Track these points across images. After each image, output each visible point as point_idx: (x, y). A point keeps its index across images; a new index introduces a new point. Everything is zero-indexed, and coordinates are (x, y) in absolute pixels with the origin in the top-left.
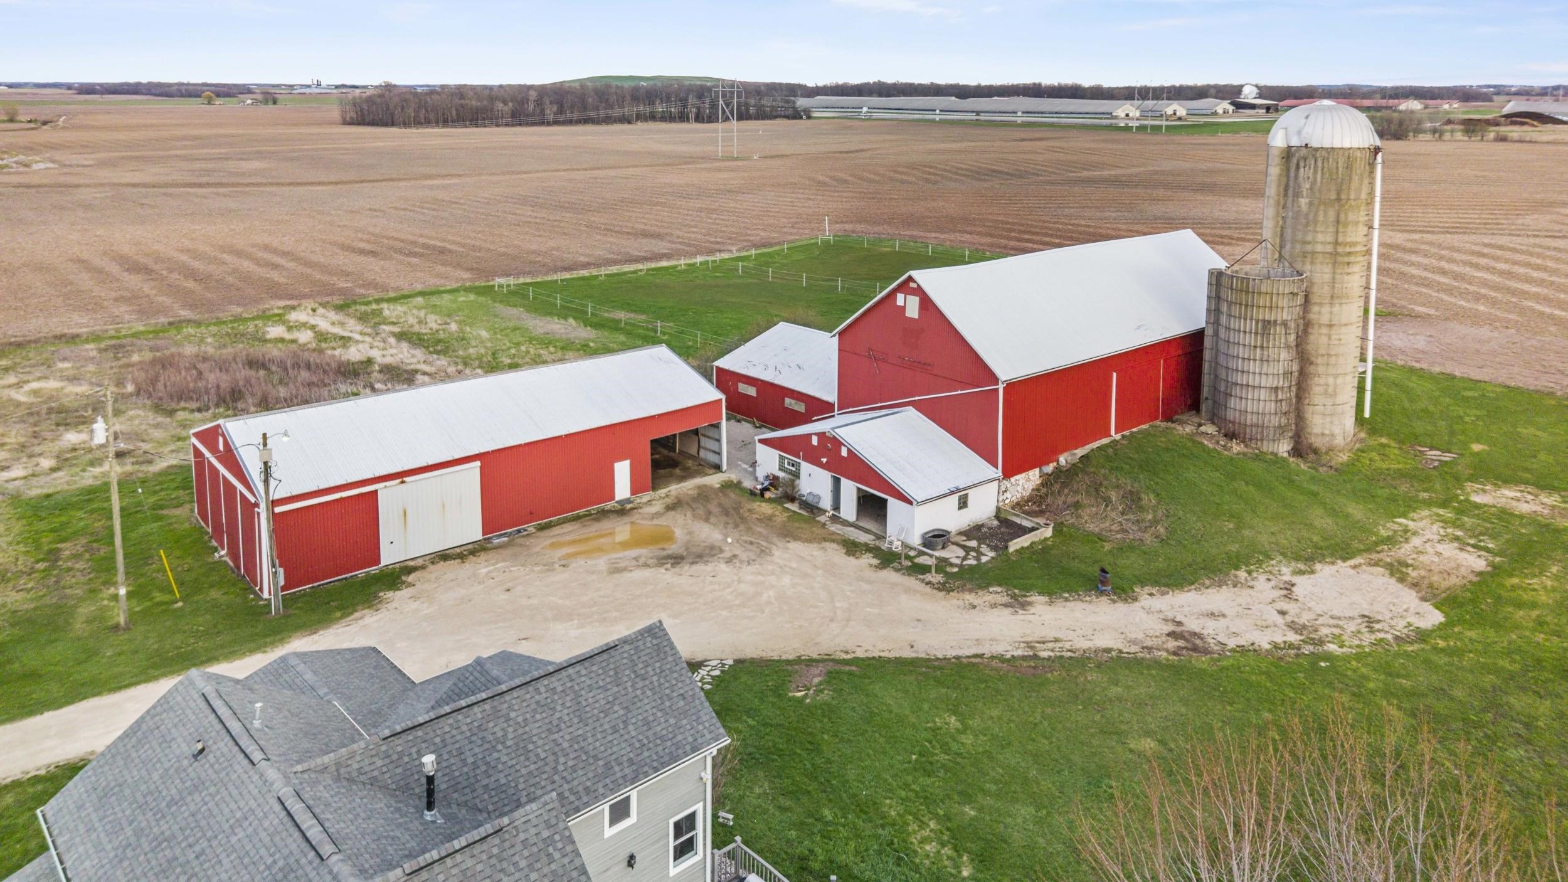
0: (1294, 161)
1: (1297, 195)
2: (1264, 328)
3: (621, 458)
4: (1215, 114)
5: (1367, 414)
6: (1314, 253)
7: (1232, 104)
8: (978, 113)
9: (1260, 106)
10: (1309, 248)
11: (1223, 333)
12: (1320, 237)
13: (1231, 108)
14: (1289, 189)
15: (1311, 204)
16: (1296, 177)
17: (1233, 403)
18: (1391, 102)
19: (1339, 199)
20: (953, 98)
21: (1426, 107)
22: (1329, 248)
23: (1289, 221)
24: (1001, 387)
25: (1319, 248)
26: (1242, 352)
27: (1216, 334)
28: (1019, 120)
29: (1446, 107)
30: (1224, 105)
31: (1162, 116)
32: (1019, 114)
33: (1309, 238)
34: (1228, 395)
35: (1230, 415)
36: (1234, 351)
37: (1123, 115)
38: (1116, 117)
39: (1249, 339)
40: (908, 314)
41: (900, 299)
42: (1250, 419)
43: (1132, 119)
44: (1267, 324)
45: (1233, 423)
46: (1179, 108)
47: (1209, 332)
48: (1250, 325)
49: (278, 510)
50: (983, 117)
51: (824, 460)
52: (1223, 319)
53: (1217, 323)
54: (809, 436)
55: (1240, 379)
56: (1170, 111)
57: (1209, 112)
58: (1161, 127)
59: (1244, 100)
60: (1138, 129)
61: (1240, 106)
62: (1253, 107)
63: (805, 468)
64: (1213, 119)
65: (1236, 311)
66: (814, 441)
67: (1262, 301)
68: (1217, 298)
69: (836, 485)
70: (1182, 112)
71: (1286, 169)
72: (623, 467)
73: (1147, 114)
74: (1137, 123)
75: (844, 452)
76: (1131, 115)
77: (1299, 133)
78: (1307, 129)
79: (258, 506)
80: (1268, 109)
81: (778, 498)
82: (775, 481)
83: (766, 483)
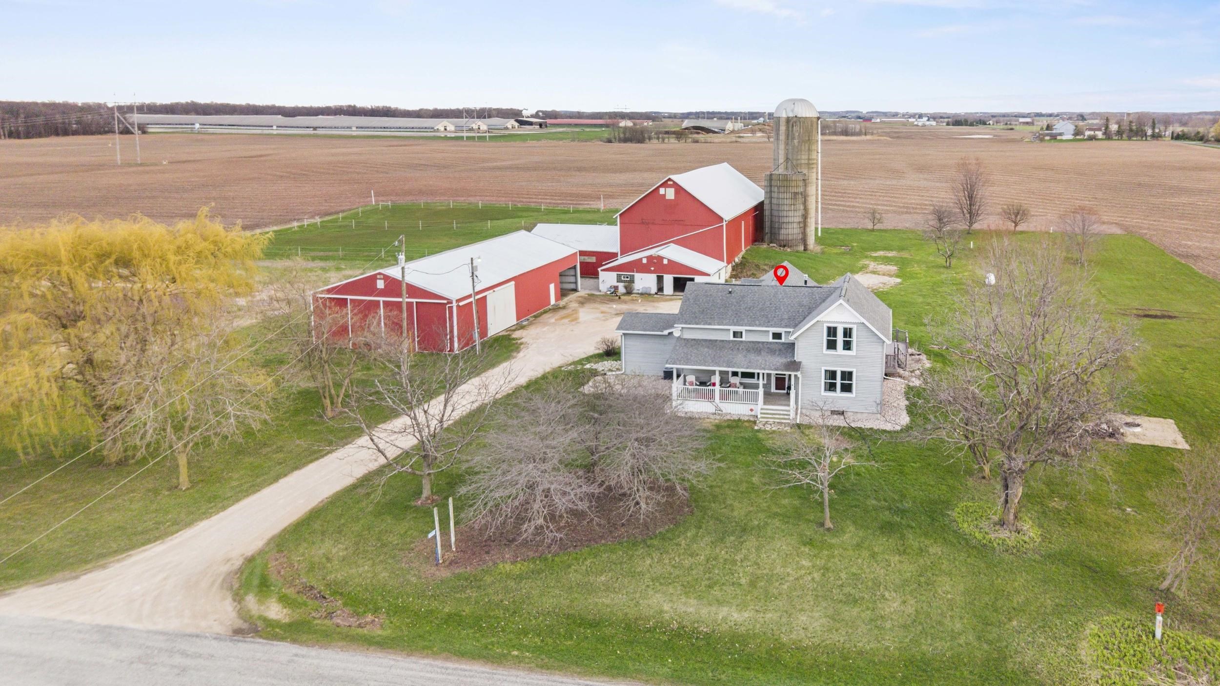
0: (791, 123)
1: (793, 138)
2: (795, 195)
3: (551, 283)
4: (507, 128)
5: (820, 235)
6: (801, 164)
7: (517, 121)
8: (315, 128)
9: (536, 124)
10: (799, 162)
11: (774, 201)
12: (803, 157)
13: (516, 124)
14: (789, 136)
15: (799, 142)
16: (792, 131)
17: (783, 231)
19: (809, 140)
20: (280, 116)
21: (635, 124)
22: (806, 162)
23: (790, 151)
24: (724, 223)
25: (803, 162)
26: (786, 208)
27: (771, 203)
28: (354, 134)
29: (646, 124)
30: (511, 123)
31: (469, 130)
32: (354, 129)
33: (799, 157)
34: (780, 228)
35: (781, 237)
36: (782, 208)
37: (442, 129)
38: (438, 130)
39: (789, 202)
40: (667, 198)
41: (662, 191)
42: (790, 237)
43: (450, 132)
44: (796, 194)
45: (783, 240)
46: (482, 125)
47: (767, 202)
48: (789, 195)
49: (461, 304)
50: (320, 132)
51: (652, 269)
52: (775, 195)
53: (771, 198)
54: (641, 259)
55: (785, 220)
56: (475, 127)
57: (502, 127)
58: (463, 137)
59: (525, 119)
60: (468, 138)
61: (522, 123)
62: (531, 124)
63: (638, 276)
64: (507, 132)
65: (782, 190)
66: (645, 261)
67: (793, 184)
68: (771, 186)
69: (660, 279)
70: (484, 127)
71: (788, 127)
72: (552, 287)
73: (459, 129)
74: (453, 135)
75: (665, 262)
76: (448, 129)
77: (792, 111)
78: (796, 109)
79: (451, 303)
80: (541, 125)
81: (624, 294)
82: (616, 288)
83: (613, 290)
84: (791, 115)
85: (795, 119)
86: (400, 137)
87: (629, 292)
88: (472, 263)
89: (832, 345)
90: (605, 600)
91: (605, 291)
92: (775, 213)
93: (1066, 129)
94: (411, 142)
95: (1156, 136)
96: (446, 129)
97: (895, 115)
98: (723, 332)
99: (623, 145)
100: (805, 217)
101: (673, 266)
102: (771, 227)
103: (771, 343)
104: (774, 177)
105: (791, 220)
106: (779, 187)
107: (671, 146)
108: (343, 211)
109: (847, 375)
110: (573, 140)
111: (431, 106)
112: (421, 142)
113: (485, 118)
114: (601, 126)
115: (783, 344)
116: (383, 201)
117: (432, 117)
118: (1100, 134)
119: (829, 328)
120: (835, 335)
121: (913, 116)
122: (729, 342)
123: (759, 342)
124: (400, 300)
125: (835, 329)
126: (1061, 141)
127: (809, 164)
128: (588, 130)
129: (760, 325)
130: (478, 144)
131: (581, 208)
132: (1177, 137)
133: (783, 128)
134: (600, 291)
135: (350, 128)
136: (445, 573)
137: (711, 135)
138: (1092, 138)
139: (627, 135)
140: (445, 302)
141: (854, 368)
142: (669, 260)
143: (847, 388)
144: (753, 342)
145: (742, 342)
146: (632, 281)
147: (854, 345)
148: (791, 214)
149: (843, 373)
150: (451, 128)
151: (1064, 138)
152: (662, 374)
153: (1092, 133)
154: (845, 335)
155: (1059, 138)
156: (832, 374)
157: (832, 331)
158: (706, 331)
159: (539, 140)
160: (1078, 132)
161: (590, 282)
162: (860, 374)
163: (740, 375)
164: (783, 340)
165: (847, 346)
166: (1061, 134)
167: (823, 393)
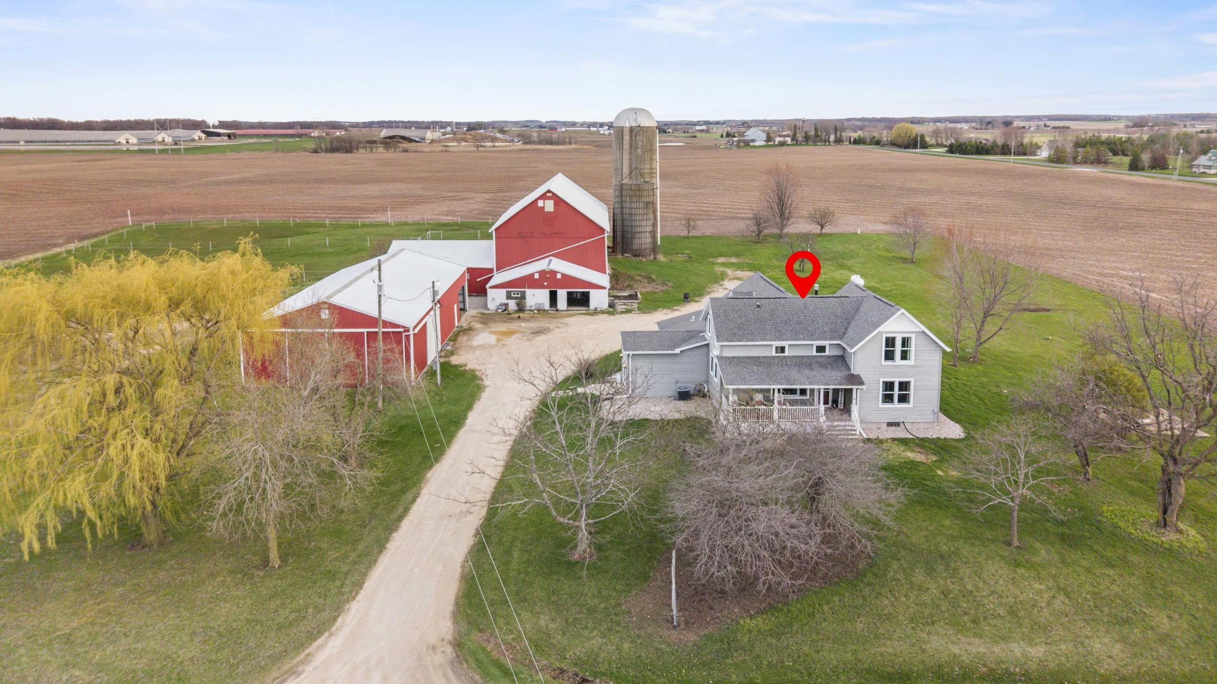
0: (634, 132)
1: (637, 148)
2: (645, 205)
3: (455, 303)
4: (193, 140)
6: (645, 173)
7: (204, 132)
9: (224, 135)
10: (642, 171)
11: (626, 211)
12: (646, 166)
13: (203, 136)
14: (632, 146)
15: (642, 151)
16: (635, 140)
17: (636, 241)
18: (308, 131)
19: (651, 149)
21: (327, 134)
22: (649, 171)
23: (634, 160)
24: (606, 235)
25: (646, 171)
26: (638, 218)
28: (22, 148)
30: (197, 134)
31: (154, 142)
32: (22, 143)
33: (642, 167)
34: (633, 238)
35: (635, 247)
37: (124, 142)
38: (119, 143)
39: (642, 211)
40: (546, 210)
41: (540, 203)
42: (643, 247)
43: (132, 145)
44: (645, 203)
45: (636, 250)
46: (166, 137)
48: (641, 205)
49: (417, 329)
51: (545, 284)
53: (622, 208)
54: (532, 274)
55: (638, 230)
56: (158, 139)
57: (188, 139)
58: (154, 151)
59: (211, 130)
60: (161, 151)
61: (209, 134)
62: (219, 135)
63: (529, 292)
64: (193, 144)
65: (634, 199)
66: (537, 276)
67: (645, 193)
68: (622, 196)
69: (553, 296)
70: (168, 140)
71: (631, 137)
72: (455, 306)
73: (142, 141)
74: (136, 148)
75: (559, 276)
76: (130, 141)
77: (636, 120)
78: (639, 119)
79: (408, 331)
80: (229, 136)
81: (517, 312)
82: (506, 305)
83: (504, 308)
84: (634, 124)
85: (638, 129)
86: (76, 151)
87: (521, 308)
88: (433, 287)
89: (889, 356)
90: (888, 648)
91: (495, 308)
92: (627, 223)
93: (757, 136)
94: (96, 157)
95: (839, 141)
96: (128, 142)
97: (574, 124)
98: (766, 348)
99: (330, 155)
100: (654, 225)
101: (568, 280)
102: (623, 237)
103: (815, 356)
104: (625, 187)
105: (643, 229)
106: (631, 197)
107: (379, 156)
108: (108, 232)
109: (904, 386)
110: (277, 151)
111: (98, 118)
112: (108, 156)
113: (166, 129)
114: (292, 136)
115: (828, 357)
116: (147, 221)
117: (105, 129)
118: (789, 140)
119: (887, 339)
120: (893, 346)
121: (594, 124)
122: (773, 357)
123: (803, 357)
124: (376, 330)
125: (893, 339)
126: (754, 147)
127: (651, 173)
128: (281, 140)
129: (804, 339)
130: (171, 156)
131: (367, 221)
132: (858, 142)
133: (627, 138)
134: (488, 309)
135: (18, 142)
136: (691, 637)
137: (413, 144)
138: (782, 144)
139: (334, 145)
140: (402, 330)
141: (912, 376)
142: (563, 275)
143: (903, 399)
144: (797, 357)
145: (785, 357)
146: (523, 297)
147: (912, 354)
148: (644, 223)
149: (901, 384)
150: (133, 140)
151: (757, 144)
152: (677, 395)
153: (782, 139)
154: (903, 345)
155: (751, 144)
156: (889, 386)
157: (890, 342)
158: (747, 348)
159: (238, 152)
160: (769, 139)
161: (477, 300)
162: (917, 383)
163: (798, 392)
164: (827, 353)
165: (904, 356)
166: (753, 141)
167: (881, 405)
